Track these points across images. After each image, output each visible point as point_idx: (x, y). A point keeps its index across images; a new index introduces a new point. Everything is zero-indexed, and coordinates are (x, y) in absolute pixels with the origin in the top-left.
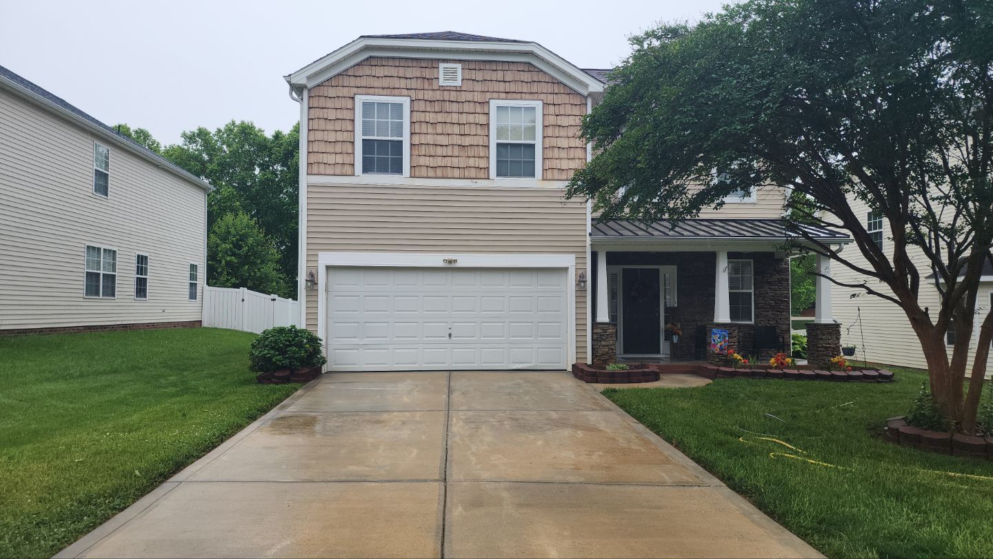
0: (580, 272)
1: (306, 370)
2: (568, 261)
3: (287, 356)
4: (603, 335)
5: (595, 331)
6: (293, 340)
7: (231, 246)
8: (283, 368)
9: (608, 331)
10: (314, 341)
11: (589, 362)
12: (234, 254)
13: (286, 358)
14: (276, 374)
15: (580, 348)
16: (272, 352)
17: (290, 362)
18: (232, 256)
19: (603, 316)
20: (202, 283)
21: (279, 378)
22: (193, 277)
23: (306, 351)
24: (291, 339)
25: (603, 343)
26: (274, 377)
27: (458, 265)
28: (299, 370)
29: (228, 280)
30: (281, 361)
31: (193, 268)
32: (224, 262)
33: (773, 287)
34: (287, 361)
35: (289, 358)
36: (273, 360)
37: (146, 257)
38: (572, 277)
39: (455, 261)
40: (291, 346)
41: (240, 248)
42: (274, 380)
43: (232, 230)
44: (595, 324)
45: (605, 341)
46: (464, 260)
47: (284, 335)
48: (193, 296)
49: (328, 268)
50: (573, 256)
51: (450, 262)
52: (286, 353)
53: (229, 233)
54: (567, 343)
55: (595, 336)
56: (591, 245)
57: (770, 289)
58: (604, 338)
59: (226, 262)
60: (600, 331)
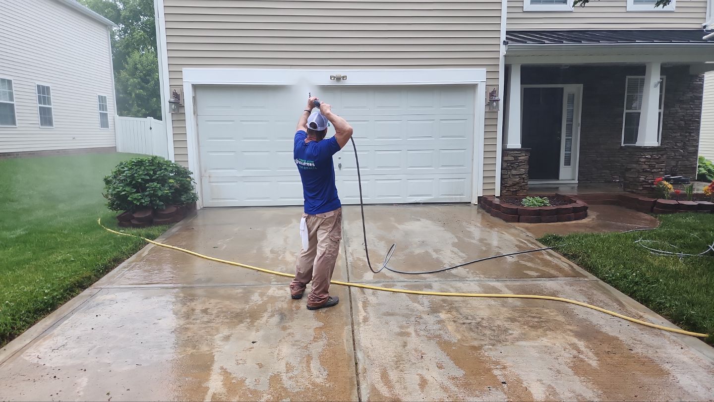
0: (491, 90)
1: (173, 209)
2: (477, 76)
3: (147, 193)
4: (514, 163)
5: (506, 158)
6: (155, 173)
7: (139, 80)
8: (141, 208)
9: (519, 158)
10: (182, 174)
11: (498, 194)
12: (142, 88)
13: (146, 196)
14: (136, 216)
15: (488, 178)
16: (127, 189)
17: (151, 201)
18: (140, 89)
19: (515, 142)
20: (113, 113)
21: (138, 219)
22: (103, 107)
23: (171, 188)
24: (152, 173)
25: (514, 172)
26: (134, 218)
27: (348, 82)
28: (163, 210)
29: (138, 111)
30: (138, 200)
31: (102, 99)
32: (133, 95)
33: (685, 106)
34: (148, 199)
35: (150, 196)
36: (129, 199)
37: (48, 88)
38: (481, 94)
39: (344, 78)
40: (152, 181)
41: (147, 82)
42: (134, 222)
43: (139, 66)
44: (505, 151)
45: (515, 169)
46: (356, 77)
47: (143, 168)
48: (104, 123)
49: (196, 87)
50: (484, 70)
51: (338, 79)
52: (144, 190)
53: (137, 69)
54: (472, 173)
55: (505, 165)
56: (505, 56)
57: (681, 108)
58: (515, 166)
59: (136, 94)
60: (510, 158)
